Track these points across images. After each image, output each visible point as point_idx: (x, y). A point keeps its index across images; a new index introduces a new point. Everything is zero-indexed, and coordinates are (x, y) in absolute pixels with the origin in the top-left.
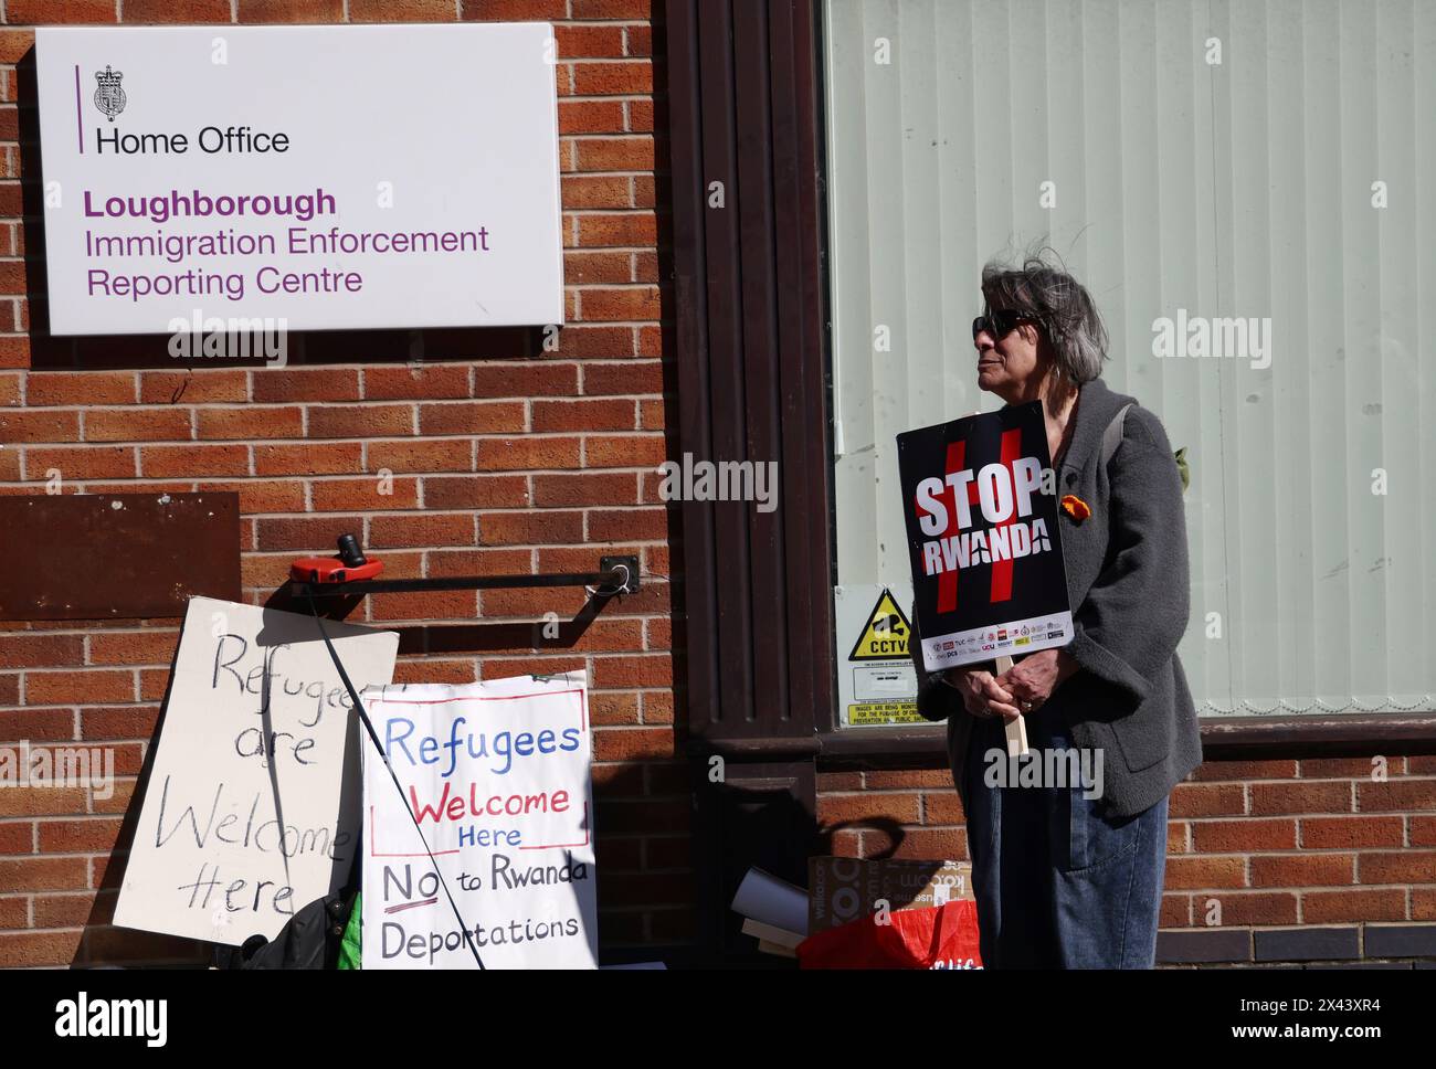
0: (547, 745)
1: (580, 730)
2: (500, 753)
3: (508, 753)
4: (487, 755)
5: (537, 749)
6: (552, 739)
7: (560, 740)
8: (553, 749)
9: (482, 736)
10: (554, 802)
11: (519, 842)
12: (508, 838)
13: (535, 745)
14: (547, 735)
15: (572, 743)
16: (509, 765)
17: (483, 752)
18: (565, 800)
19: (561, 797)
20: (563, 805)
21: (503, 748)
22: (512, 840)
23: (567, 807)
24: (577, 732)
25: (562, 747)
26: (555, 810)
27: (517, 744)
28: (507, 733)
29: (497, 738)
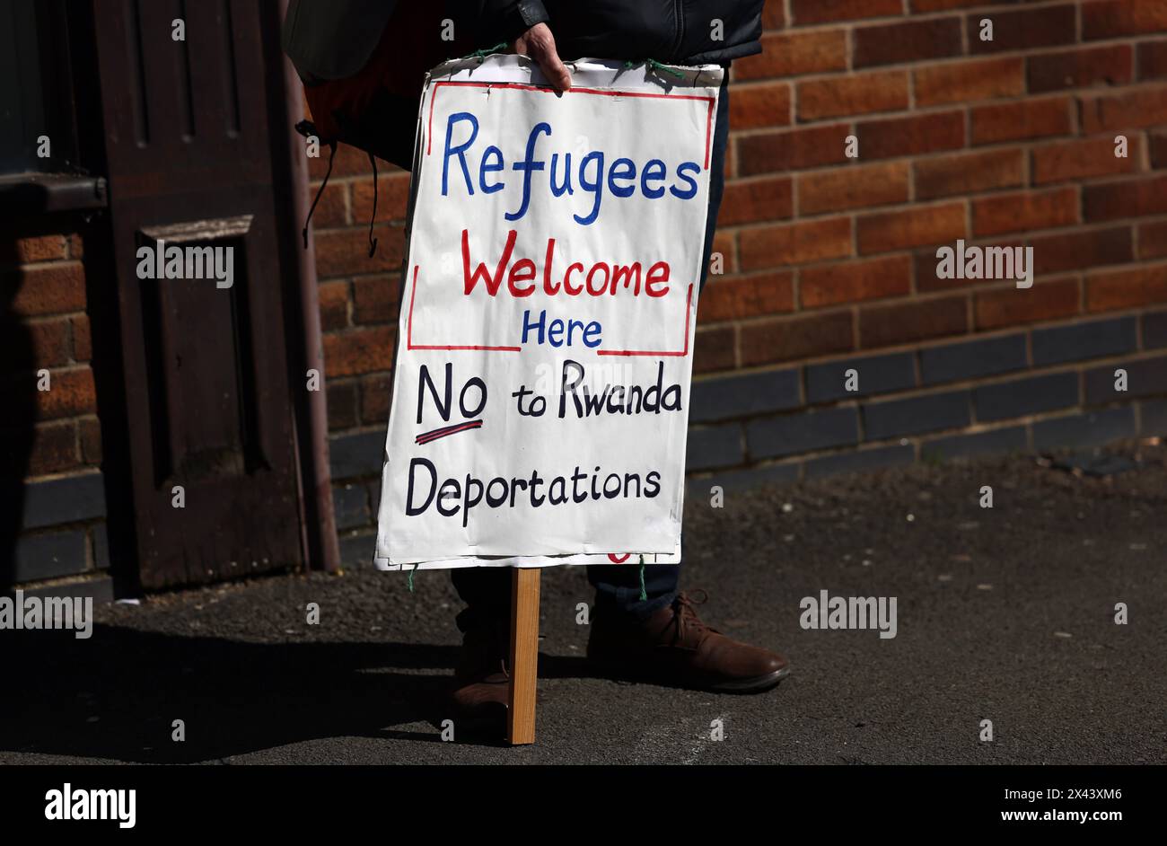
0: (654, 185)
1: (701, 165)
2: (586, 186)
3: (597, 188)
4: (571, 192)
5: (638, 189)
6: (662, 176)
7: (672, 180)
8: (661, 192)
9: (568, 156)
10: (650, 280)
11: (598, 342)
12: (586, 333)
13: (637, 182)
14: (656, 169)
15: (687, 187)
16: (596, 210)
17: (567, 184)
18: (665, 278)
19: (659, 272)
20: (663, 285)
21: (591, 178)
22: (591, 338)
23: (666, 290)
24: (697, 169)
25: (673, 190)
26: (650, 292)
27: (612, 175)
28: (599, 156)
29: (585, 161)
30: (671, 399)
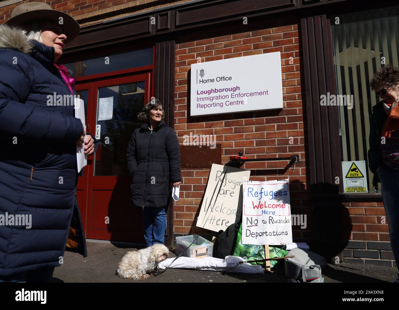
0: (280, 194)
1: (287, 191)
2: (271, 195)
5: (278, 195)
6: (282, 193)
7: (283, 193)
8: (282, 195)
9: (267, 192)
14: (280, 192)
15: (286, 194)
16: (272, 198)
17: (267, 195)
21: (271, 194)
24: (287, 192)
25: (284, 194)
26: (282, 208)
27: (274, 193)
28: (272, 192)
29: (271, 192)
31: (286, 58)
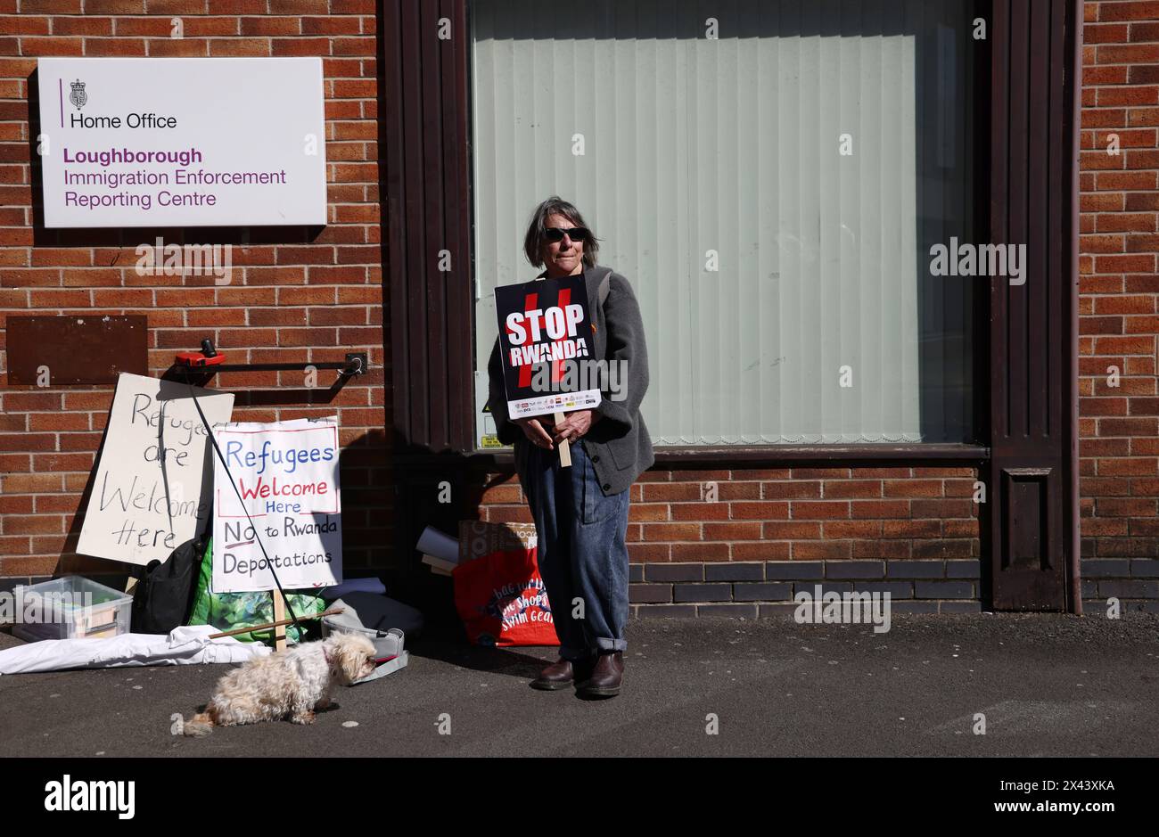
0: (315, 457)
1: (334, 448)
2: (290, 461)
3: (294, 461)
4: (282, 463)
5: (310, 460)
6: (318, 454)
7: (322, 454)
8: (319, 459)
9: (280, 452)
10: (319, 488)
11: (299, 511)
12: (294, 508)
13: (309, 457)
14: (316, 452)
15: (329, 456)
16: (294, 468)
17: (280, 460)
18: (325, 487)
19: (323, 486)
20: (324, 490)
21: (291, 459)
22: (296, 509)
23: (326, 491)
24: (332, 450)
25: (324, 458)
26: (320, 493)
27: (299, 456)
28: (294, 451)
29: (288, 452)
30: (332, 528)
31: (338, 76)
